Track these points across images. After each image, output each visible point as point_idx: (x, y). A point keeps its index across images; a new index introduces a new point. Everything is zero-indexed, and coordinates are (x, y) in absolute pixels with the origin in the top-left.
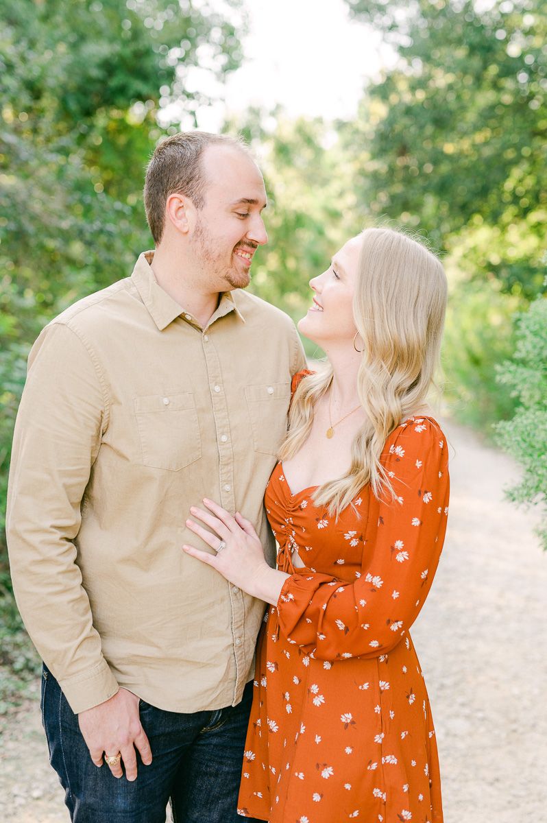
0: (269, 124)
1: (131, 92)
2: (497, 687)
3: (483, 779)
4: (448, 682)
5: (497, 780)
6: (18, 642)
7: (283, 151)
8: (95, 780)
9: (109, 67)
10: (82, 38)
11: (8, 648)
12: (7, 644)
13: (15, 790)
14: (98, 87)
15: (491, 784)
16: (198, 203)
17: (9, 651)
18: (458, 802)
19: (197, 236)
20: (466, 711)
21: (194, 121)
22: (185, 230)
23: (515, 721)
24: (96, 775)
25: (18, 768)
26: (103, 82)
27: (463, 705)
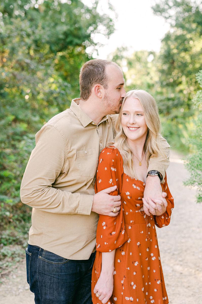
0: (124, 54)
1: (74, 43)
2: (193, 255)
3: (184, 286)
4: (176, 253)
5: (189, 287)
6: (26, 238)
7: (130, 64)
8: (53, 290)
9: (66, 34)
10: (56, 24)
11: (22, 239)
12: (21, 238)
13: (20, 287)
14: (62, 42)
15: (187, 288)
16: (106, 87)
17: (22, 240)
18: (173, 294)
19: (105, 99)
20: (181, 263)
21: (97, 53)
22: (101, 96)
23: (198, 267)
24: (54, 289)
25: (21, 280)
26: (64, 40)
27: (180, 261)
